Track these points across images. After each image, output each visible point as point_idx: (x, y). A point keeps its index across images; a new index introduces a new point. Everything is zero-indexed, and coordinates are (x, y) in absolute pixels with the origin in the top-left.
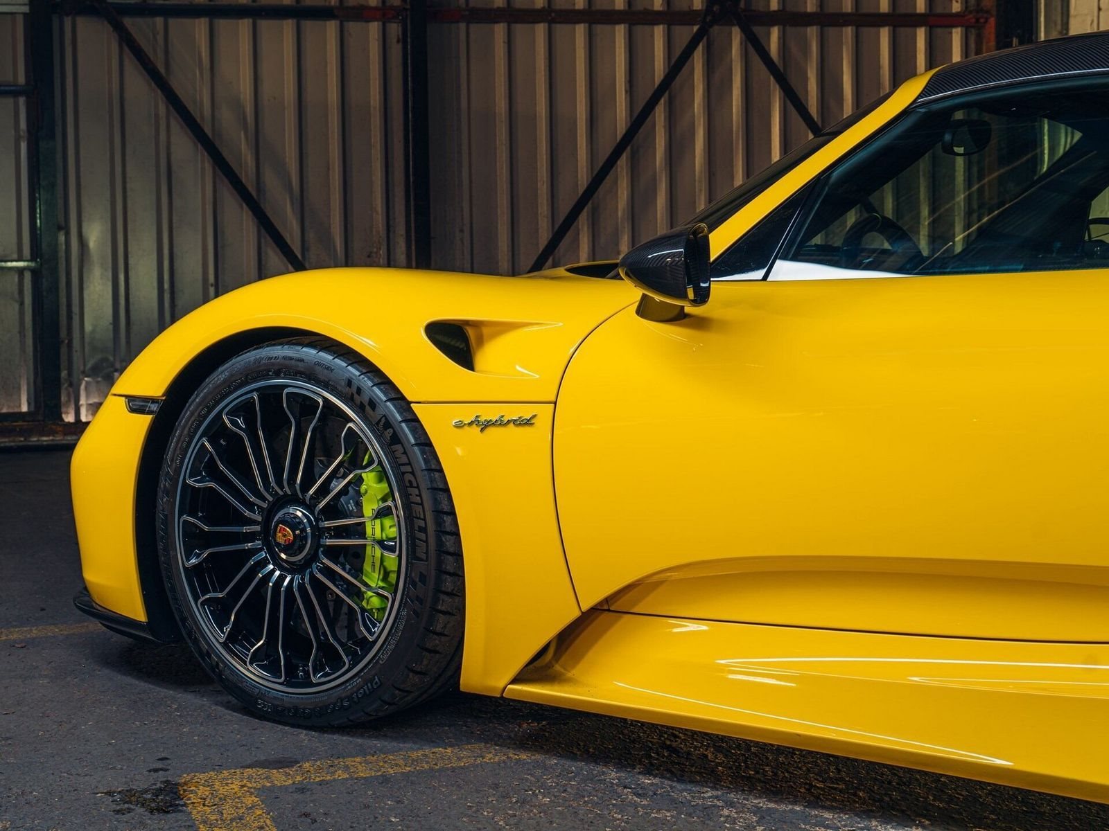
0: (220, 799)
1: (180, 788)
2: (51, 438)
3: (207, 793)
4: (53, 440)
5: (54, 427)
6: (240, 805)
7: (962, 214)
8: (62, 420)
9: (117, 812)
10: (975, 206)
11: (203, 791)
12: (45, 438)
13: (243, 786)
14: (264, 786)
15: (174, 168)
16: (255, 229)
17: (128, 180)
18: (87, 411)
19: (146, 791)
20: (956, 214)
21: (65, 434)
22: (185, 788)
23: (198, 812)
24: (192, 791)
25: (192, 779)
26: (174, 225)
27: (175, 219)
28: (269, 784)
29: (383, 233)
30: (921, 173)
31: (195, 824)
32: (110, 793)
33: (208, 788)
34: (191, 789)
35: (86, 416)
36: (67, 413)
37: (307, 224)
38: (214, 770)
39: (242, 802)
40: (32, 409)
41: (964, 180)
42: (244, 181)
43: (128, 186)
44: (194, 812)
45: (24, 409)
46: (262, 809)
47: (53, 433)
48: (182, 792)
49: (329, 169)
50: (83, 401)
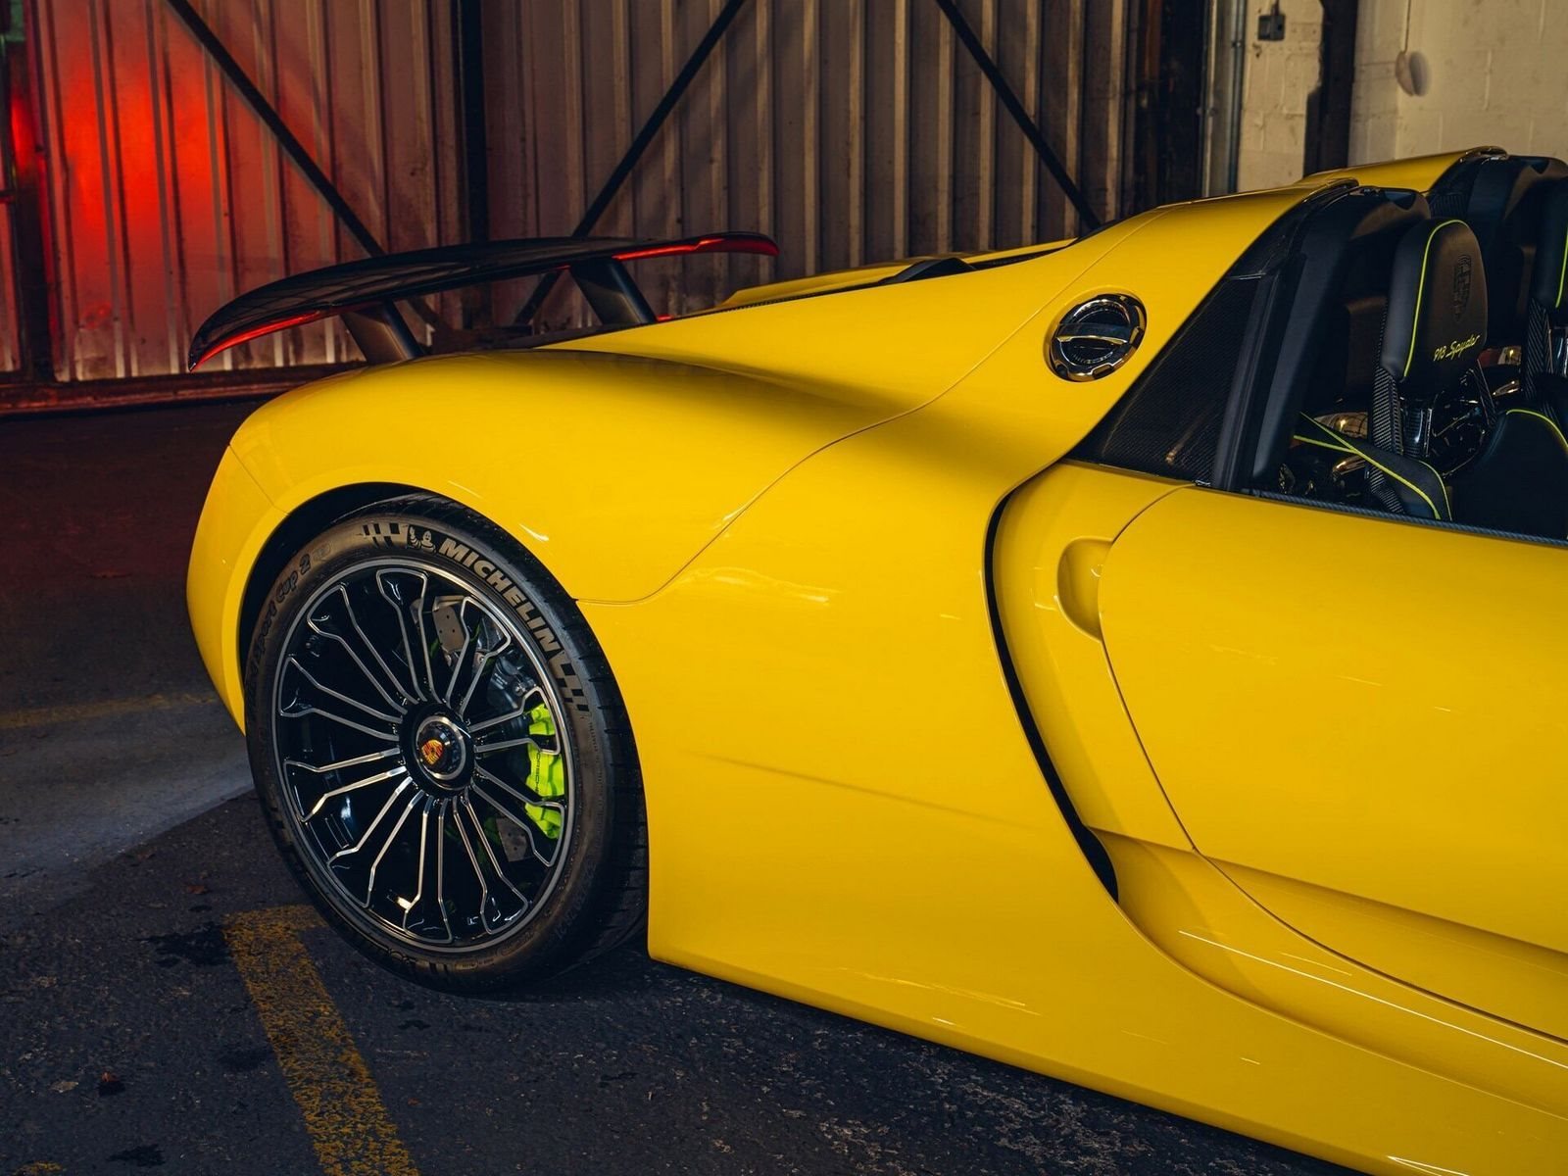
0: (265, 945)
1: (223, 931)
2: (43, 404)
3: (251, 938)
4: (46, 406)
5: (45, 391)
6: (285, 954)
7: (1118, 96)
8: (55, 380)
9: (163, 964)
10: (1133, 87)
11: (248, 936)
12: (36, 404)
13: (288, 929)
14: (308, 928)
15: (174, 72)
16: (275, 146)
17: (118, 87)
18: (84, 367)
19: (190, 937)
20: (1111, 95)
21: (60, 399)
22: (229, 932)
23: (244, 963)
24: (236, 936)
25: (235, 920)
26: (177, 143)
27: (177, 134)
28: (313, 926)
29: (429, 144)
30: (1071, 45)
31: (240, 977)
32: (153, 939)
33: (252, 932)
34: (234, 933)
35: (83, 373)
36: (60, 371)
37: (337, 134)
38: (257, 908)
39: (287, 950)
40: (18, 366)
41: (1122, 54)
42: (259, 89)
43: (119, 95)
44: (240, 963)
45: (9, 367)
46: (307, 958)
47: (47, 397)
48: (226, 937)
49: (361, 68)
50: (78, 356)
